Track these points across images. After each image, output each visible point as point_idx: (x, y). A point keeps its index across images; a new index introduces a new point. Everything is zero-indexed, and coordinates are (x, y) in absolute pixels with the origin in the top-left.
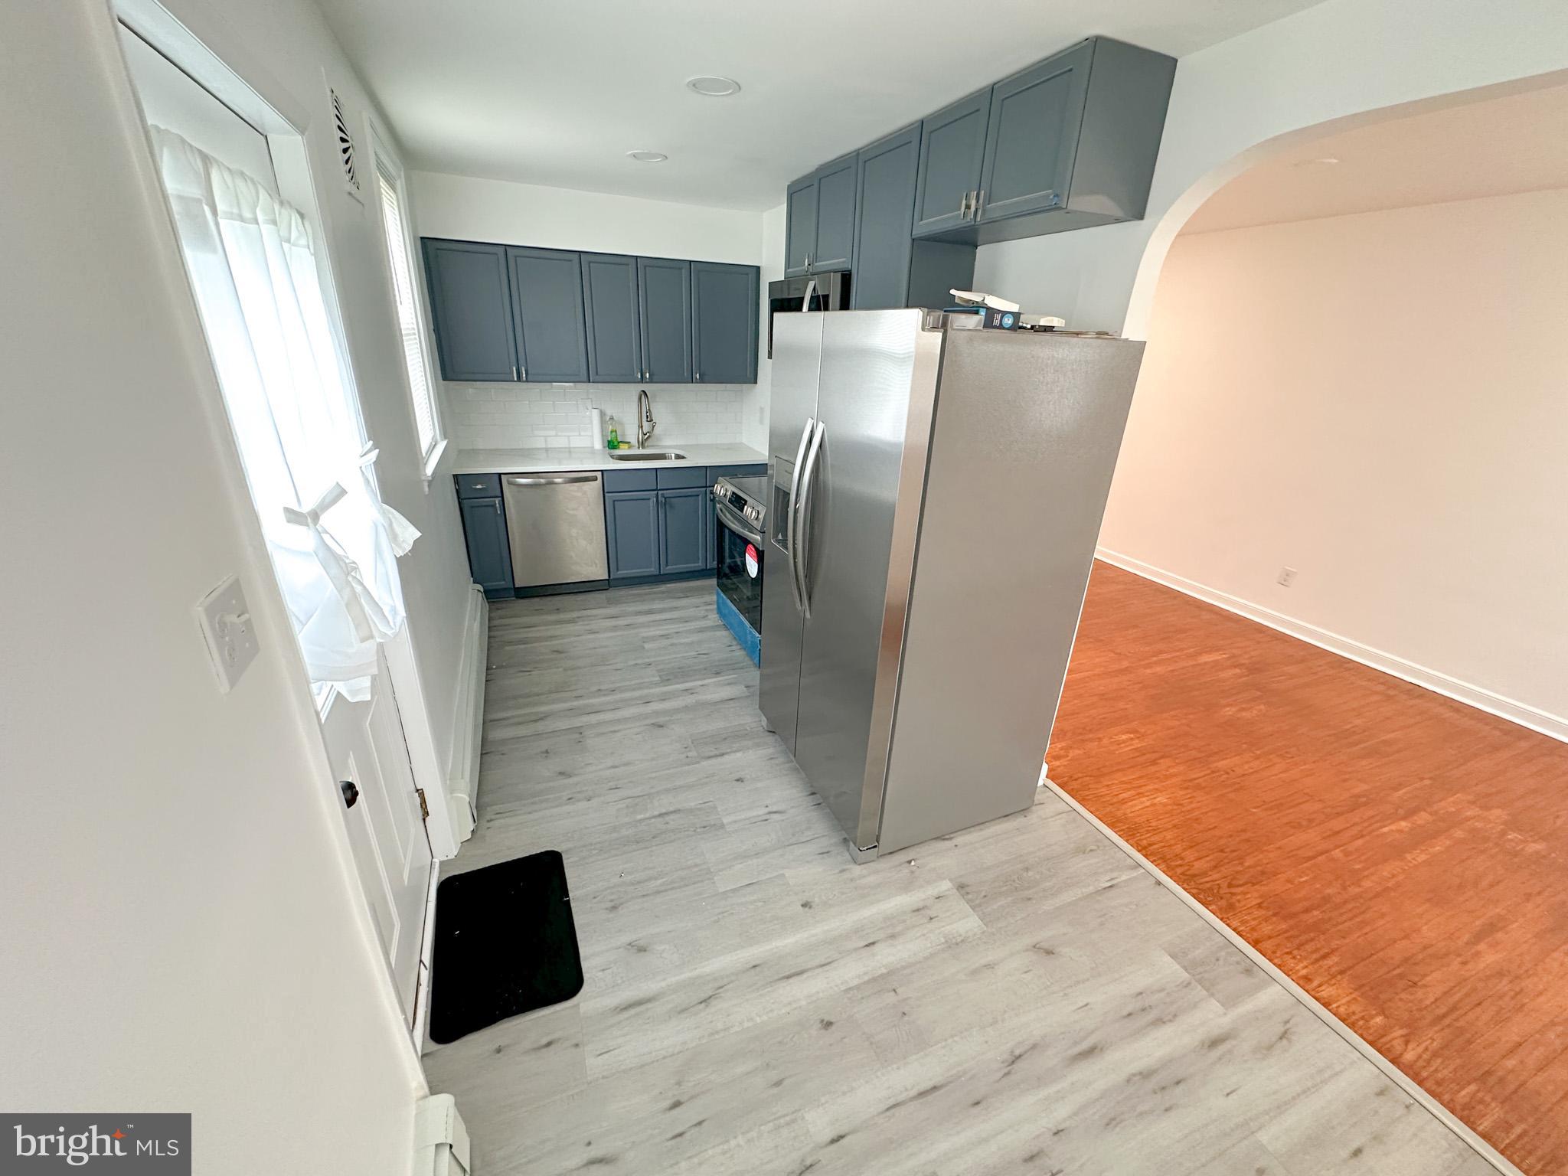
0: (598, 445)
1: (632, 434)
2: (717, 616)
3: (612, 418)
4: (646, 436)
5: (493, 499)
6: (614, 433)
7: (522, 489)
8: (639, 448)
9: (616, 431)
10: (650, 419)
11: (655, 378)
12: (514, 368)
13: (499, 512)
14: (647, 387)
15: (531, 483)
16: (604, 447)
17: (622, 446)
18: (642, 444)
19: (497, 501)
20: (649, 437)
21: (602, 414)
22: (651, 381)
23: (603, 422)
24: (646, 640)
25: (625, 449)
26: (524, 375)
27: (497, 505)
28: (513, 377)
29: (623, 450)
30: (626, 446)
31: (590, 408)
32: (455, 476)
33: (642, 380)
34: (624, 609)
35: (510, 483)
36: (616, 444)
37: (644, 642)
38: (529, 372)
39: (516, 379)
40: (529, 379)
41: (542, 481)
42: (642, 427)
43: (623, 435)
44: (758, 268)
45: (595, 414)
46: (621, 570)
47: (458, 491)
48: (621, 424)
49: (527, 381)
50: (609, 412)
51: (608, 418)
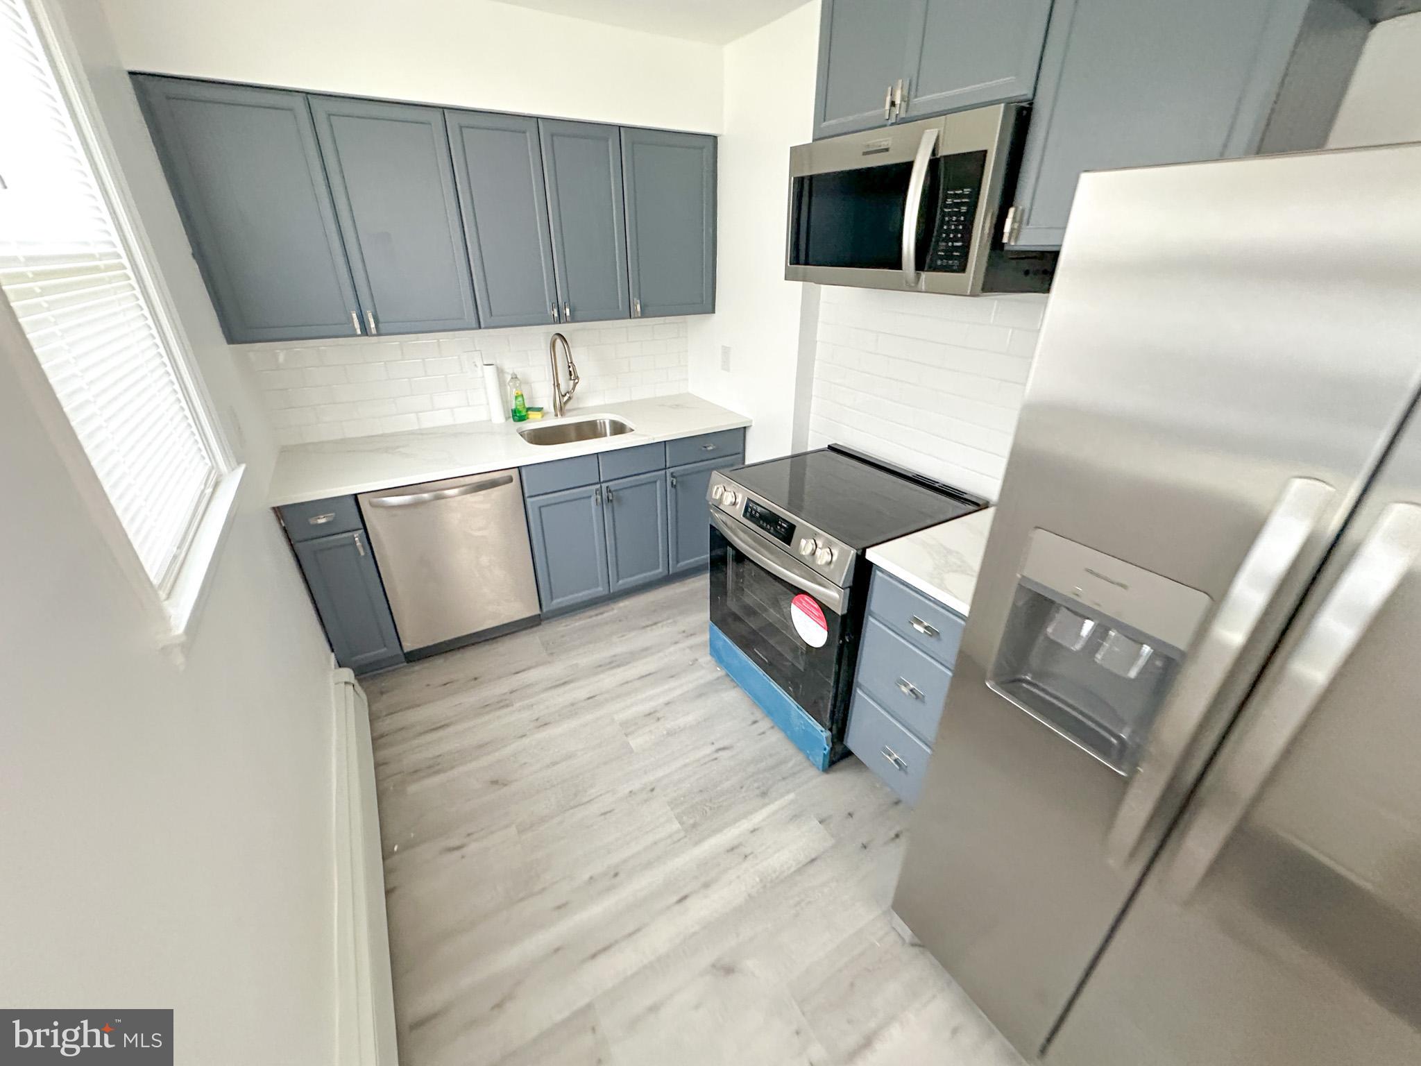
0: (499, 416)
1: (544, 396)
2: (709, 658)
3: (515, 377)
4: (566, 398)
5: (350, 534)
6: (520, 399)
7: (394, 512)
8: (556, 415)
9: (522, 396)
10: (572, 374)
11: (578, 314)
12: (354, 315)
13: (362, 553)
14: (562, 328)
15: (407, 503)
16: (507, 419)
17: (533, 415)
18: (561, 410)
19: (357, 536)
20: (570, 398)
21: (500, 372)
22: (574, 319)
23: (502, 384)
24: (629, 727)
25: (535, 421)
26: (373, 325)
27: (358, 544)
28: (355, 330)
29: (536, 422)
30: (536, 415)
31: (479, 364)
32: (279, 512)
33: (560, 320)
34: (575, 662)
35: (372, 505)
36: (524, 413)
37: (626, 735)
38: (381, 319)
39: (359, 332)
40: (383, 330)
41: (426, 496)
42: (558, 385)
43: (531, 398)
44: (715, 138)
45: (490, 372)
46: (558, 597)
47: (285, 530)
48: (527, 383)
49: (379, 334)
50: (510, 367)
51: (508, 378)
